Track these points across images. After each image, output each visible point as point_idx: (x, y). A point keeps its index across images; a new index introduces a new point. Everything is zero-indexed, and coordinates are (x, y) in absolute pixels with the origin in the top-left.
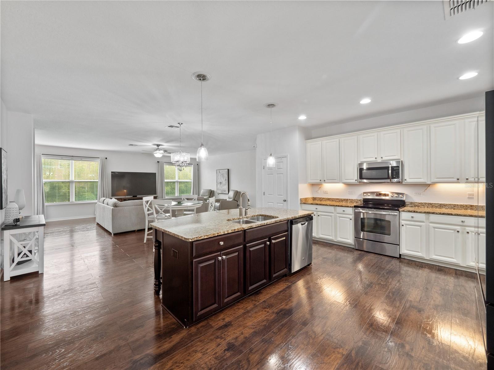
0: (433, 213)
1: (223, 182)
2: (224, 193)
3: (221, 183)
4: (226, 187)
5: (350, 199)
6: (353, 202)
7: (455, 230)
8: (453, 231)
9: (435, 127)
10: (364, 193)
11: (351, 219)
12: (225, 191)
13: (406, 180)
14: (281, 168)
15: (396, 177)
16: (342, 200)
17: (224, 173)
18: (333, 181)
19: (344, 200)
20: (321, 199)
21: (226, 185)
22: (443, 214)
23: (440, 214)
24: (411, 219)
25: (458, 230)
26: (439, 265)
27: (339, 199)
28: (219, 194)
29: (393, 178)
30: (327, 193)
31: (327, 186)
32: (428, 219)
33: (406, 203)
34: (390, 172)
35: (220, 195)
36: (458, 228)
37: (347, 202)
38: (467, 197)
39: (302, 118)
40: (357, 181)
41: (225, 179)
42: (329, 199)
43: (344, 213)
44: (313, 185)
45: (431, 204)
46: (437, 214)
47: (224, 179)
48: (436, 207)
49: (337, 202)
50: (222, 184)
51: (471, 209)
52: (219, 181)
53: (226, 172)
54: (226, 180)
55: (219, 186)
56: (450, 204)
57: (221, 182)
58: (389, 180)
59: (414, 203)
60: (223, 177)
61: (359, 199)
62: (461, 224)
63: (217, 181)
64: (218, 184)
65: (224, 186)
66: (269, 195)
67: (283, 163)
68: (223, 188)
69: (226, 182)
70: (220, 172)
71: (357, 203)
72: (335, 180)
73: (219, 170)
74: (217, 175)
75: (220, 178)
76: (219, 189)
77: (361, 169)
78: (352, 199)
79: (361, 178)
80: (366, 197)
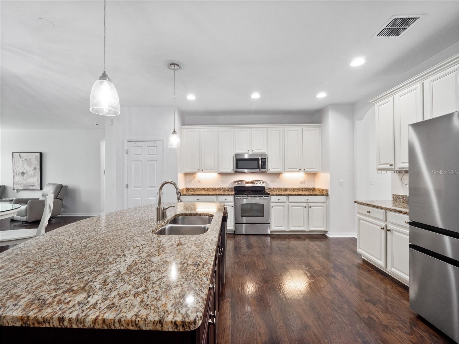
0: (291, 195)
1: (29, 172)
2: (34, 188)
3: (23, 173)
4: (36, 180)
5: (223, 188)
6: (226, 190)
7: (303, 206)
8: (302, 207)
9: (287, 130)
10: (236, 182)
11: (232, 207)
12: (33, 186)
13: (269, 170)
14: (155, 154)
15: (264, 168)
16: (216, 189)
17: (31, 159)
18: (210, 170)
20: (195, 189)
21: (34, 176)
22: (297, 195)
23: (296, 195)
24: (277, 201)
25: (305, 206)
26: (294, 234)
27: (213, 188)
28: (18, 191)
29: (262, 168)
30: (201, 183)
31: (200, 176)
32: (288, 200)
33: (266, 189)
34: (260, 163)
35: (21, 192)
36: (305, 204)
37: (221, 191)
38: (300, 182)
39: (191, 97)
40: (232, 171)
41: (33, 167)
42: (203, 189)
43: (226, 201)
44: (186, 174)
45: (280, 188)
46: (294, 195)
47: (30, 166)
48: (284, 191)
49: (211, 191)
50: (25, 175)
51: (302, 191)
53: (36, 156)
54: (35, 169)
55: (17, 178)
56: (291, 188)
57: (25, 172)
58: (258, 170)
59: (271, 188)
60: (29, 164)
61: (231, 187)
62: (306, 201)
63: (15, 171)
64: (17, 175)
65: (29, 178)
66: (135, 187)
67: (157, 148)
68: (29, 182)
69: (36, 172)
70: (20, 157)
71: (229, 190)
72: (213, 169)
73: (20, 153)
74: (15, 160)
75: (22, 166)
76: (20, 182)
77: (237, 160)
78: (225, 188)
79: (237, 168)
80: (237, 185)
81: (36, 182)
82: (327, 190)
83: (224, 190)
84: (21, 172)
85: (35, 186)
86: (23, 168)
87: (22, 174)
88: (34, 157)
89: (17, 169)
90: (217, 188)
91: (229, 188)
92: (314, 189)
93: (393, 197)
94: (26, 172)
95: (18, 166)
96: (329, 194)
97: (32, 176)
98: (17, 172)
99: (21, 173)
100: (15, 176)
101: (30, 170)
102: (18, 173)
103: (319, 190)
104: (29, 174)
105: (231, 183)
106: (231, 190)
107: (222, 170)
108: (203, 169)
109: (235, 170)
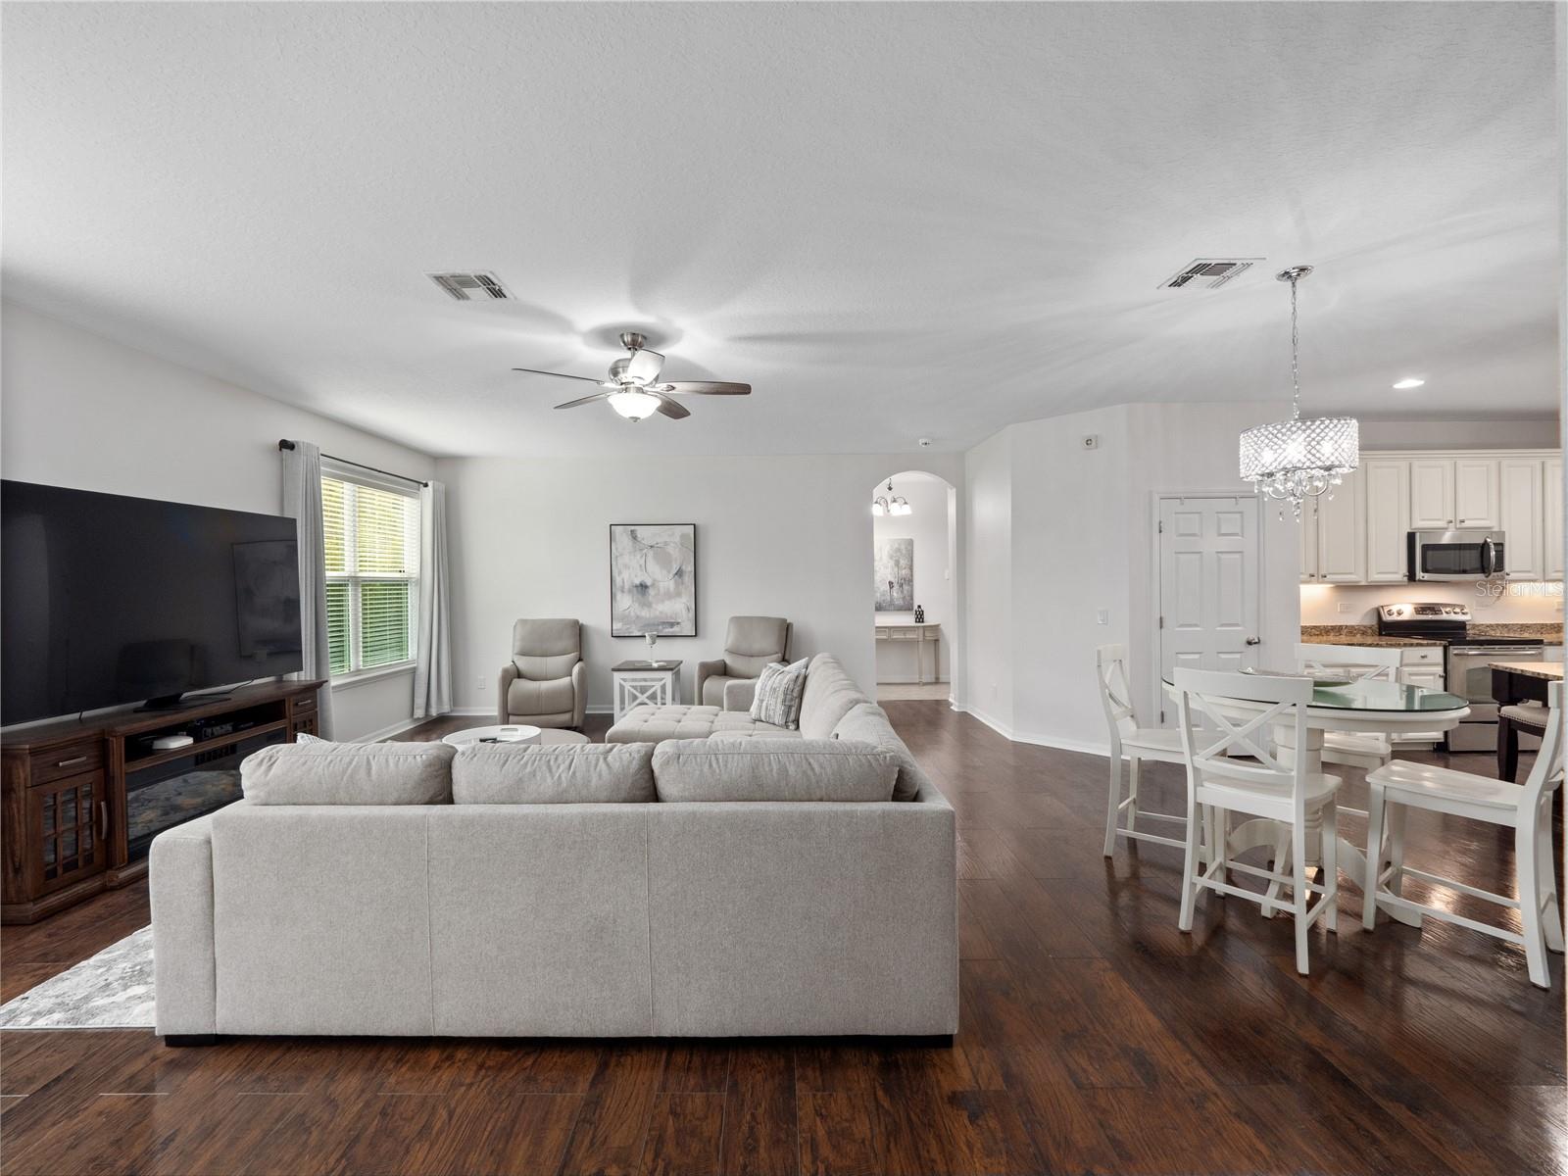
1: (661, 585)
2: (676, 630)
3: (643, 588)
4: (678, 607)
5: (1346, 626)
6: (1355, 630)
9: (1553, 466)
12: (672, 625)
13: (1508, 575)
14: (1237, 534)
15: (1498, 569)
16: (1327, 631)
17: (666, 544)
18: (1342, 575)
19: (1333, 628)
21: (678, 594)
27: (1319, 627)
29: (1493, 571)
33: (1468, 627)
34: (1492, 556)
40: (1405, 578)
41: (673, 569)
45: (1504, 625)
47: (667, 566)
49: (1315, 635)
50: (652, 592)
52: (630, 576)
53: (683, 536)
54: (679, 573)
55: (625, 602)
56: (1535, 624)
57: (649, 583)
58: (1482, 576)
60: (663, 559)
61: (1367, 622)
63: (618, 580)
64: (623, 592)
65: (663, 601)
66: (1182, 626)
67: (1242, 516)
68: (661, 613)
69: (682, 583)
70: (634, 537)
71: (1364, 633)
72: (1351, 573)
73: (633, 528)
74: (617, 549)
75: (641, 566)
76: (632, 614)
77: (1426, 548)
78: (1353, 627)
79: (1425, 570)
80: (1395, 618)
81: (684, 612)
83: (1351, 632)
84: (637, 582)
85: (678, 623)
86: (642, 570)
87: (640, 588)
88: (677, 539)
89: (626, 575)
90: (1331, 626)
91: (1365, 627)
94: (653, 585)
95: (626, 567)
97: (669, 596)
98: (623, 582)
99: (636, 586)
100: (619, 596)
101: (661, 577)
102: (626, 587)
104: (662, 590)
105: (1368, 613)
106: (1370, 631)
107: (1376, 577)
108: (1323, 572)
109: (1419, 575)
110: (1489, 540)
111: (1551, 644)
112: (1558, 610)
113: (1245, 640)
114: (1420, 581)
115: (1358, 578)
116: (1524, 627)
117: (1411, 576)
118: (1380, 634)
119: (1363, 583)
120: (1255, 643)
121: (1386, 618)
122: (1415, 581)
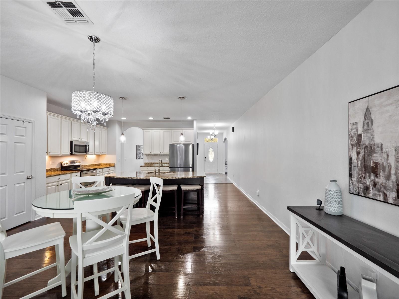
18: (54, 153)
22: (106, 168)
24: (99, 172)
29: (87, 152)
32: (103, 171)
45: (87, 165)
58: (85, 153)
59: (82, 166)
62: (108, 171)
67: (26, 129)
71: (58, 170)
72: (57, 152)
77: (75, 145)
78: (55, 168)
79: (75, 152)
80: (66, 165)
82: (114, 164)
83: (54, 170)
90: (49, 169)
91: (58, 168)
92: (99, 165)
93: (145, 164)
96: (116, 166)
103: (106, 165)
105: (59, 164)
106: (59, 170)
107: (63, 153)
108: (49, 152)
109: (73, 153)
110: (87, 144)
111: (98, 169)
112: (94, 161)
113: (26, 177)
114: (73, 154)
115: (58, 153)
116: (89, 165)
117: (71, 154)
118: (62, 170)
119: (60, 155)
120: (31, 178)
121: (63, 165)
122: (72, 154)
